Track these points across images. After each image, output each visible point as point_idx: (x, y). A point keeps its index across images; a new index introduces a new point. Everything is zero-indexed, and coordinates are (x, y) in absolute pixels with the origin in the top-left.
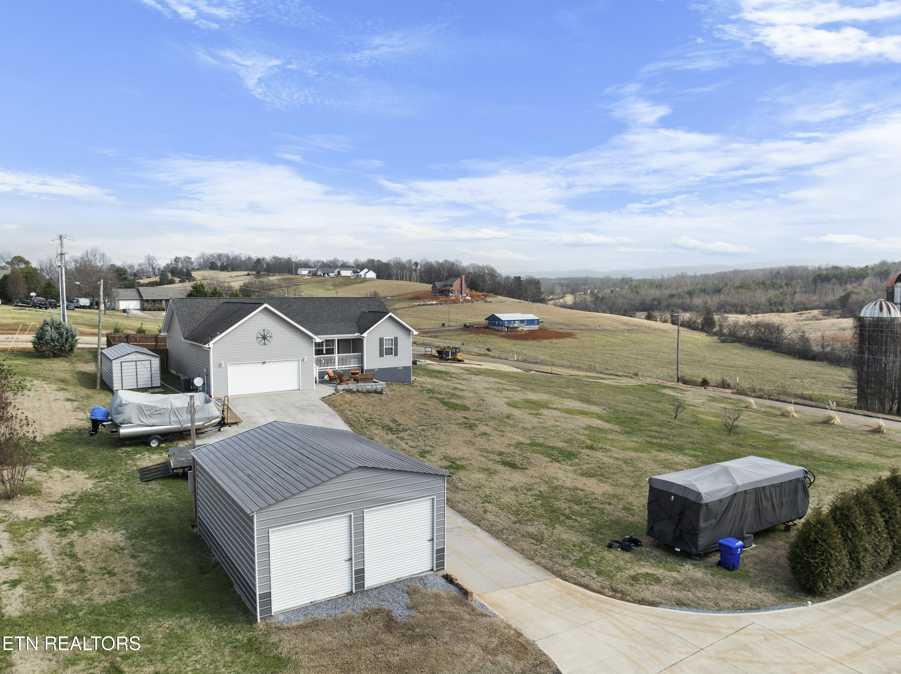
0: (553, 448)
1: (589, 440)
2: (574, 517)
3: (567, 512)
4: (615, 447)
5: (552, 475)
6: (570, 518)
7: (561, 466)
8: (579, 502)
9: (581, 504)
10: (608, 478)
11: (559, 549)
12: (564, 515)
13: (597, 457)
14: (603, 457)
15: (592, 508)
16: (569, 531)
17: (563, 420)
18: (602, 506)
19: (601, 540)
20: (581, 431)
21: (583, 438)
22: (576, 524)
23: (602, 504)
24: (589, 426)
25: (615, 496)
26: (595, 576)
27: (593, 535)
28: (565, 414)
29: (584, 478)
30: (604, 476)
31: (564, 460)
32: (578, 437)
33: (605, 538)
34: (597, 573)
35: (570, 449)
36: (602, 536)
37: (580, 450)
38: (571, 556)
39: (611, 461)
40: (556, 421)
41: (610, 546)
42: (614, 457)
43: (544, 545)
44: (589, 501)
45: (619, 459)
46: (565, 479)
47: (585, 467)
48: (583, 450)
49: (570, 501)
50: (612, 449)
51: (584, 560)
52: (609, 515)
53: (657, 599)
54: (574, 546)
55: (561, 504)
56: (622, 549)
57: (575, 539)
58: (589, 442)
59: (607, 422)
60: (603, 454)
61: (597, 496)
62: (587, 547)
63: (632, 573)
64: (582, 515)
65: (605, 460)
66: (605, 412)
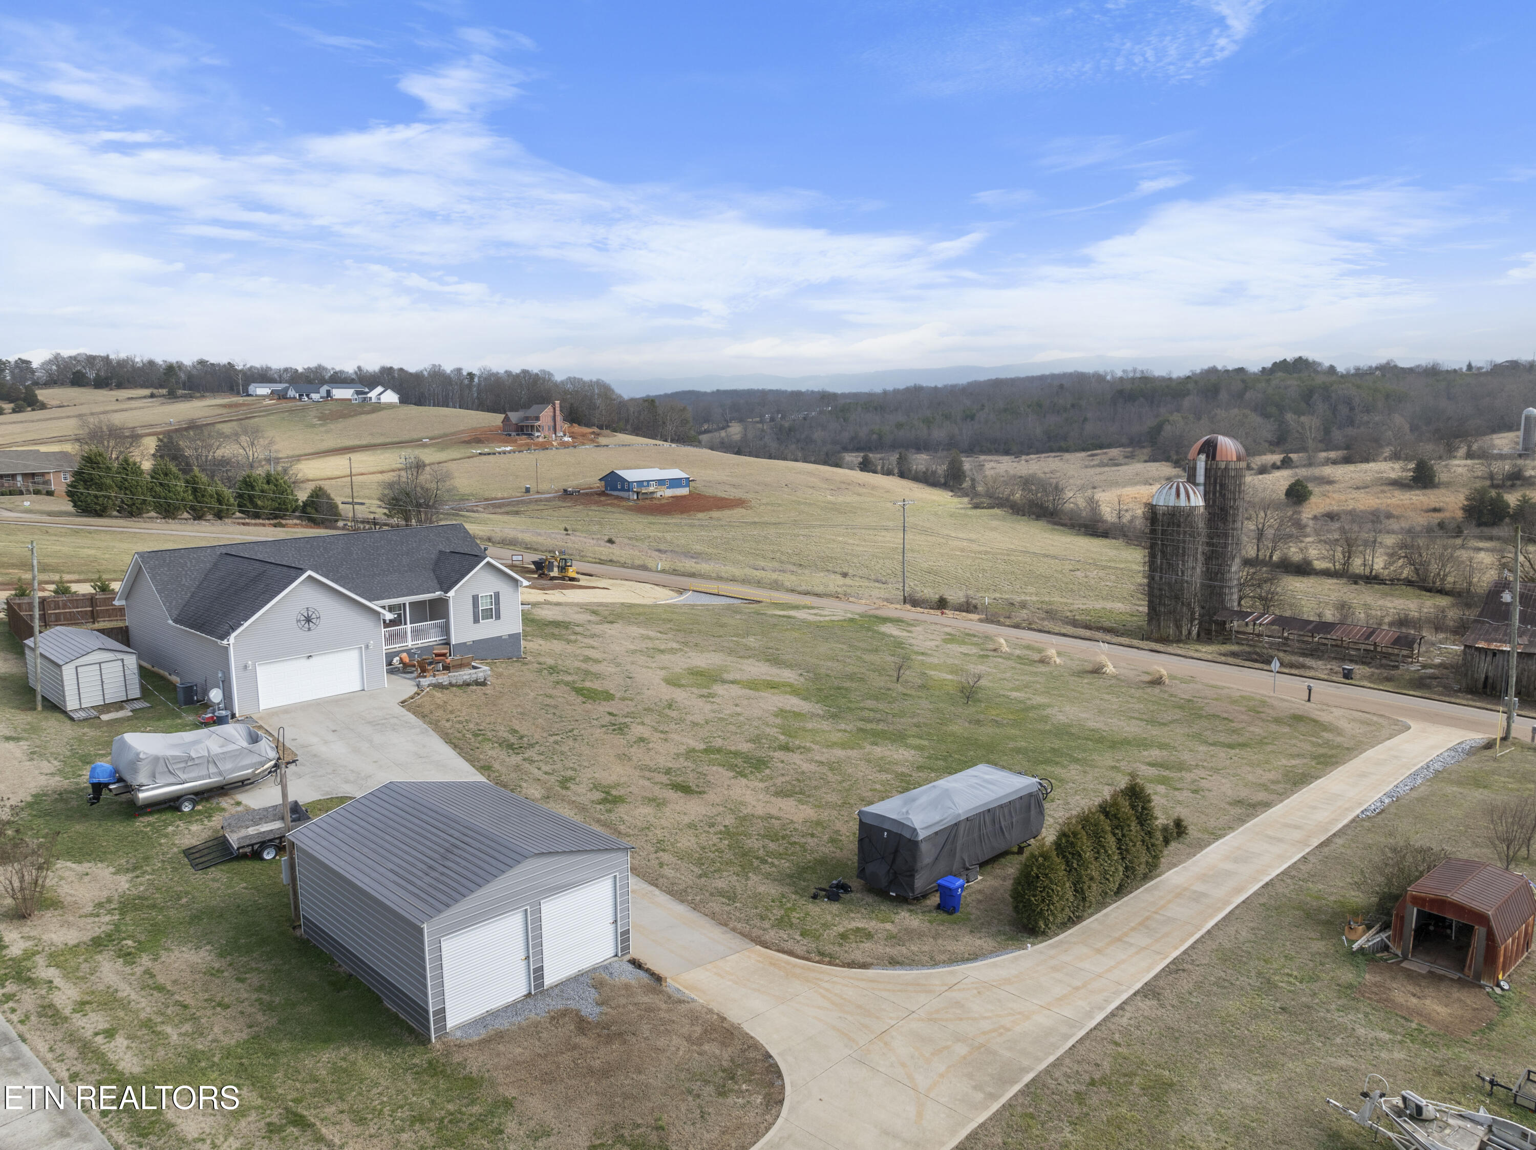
0: (736, 754)
1: (783, 734)
2: (770, 860)
3: (761, 853)
4: (817, 743)
5: (739, 799)
6: (764, 862)
7: (750, 784)
8: (774, 838)
9: (778, 840)
10: (809, 796)
11: (756, 908)
12: (757, 858)
13: (794, 763)
14: (801, 763)
15: (791, 844)
16: (765, 881)
17: (745, 702)
18: (803, 840)
19: (804, 889)
20: (772, 720)
21: (773, 731)
22: (774, 869)
23: (803, 836)
24: (782, 710)
25: (818, 823)
26: (799, 938)
27: (794, 882)
28: (747, 691)
29: (780, 799)
30: (803, 794)
31: (752, 772)
32: (768, 730)
33: (808, 886)
34: (801, 935)
35: (759, 754)
36: (805, 884)
37: (771, 754)
38: (770, 915)
39: (813, 767)
40: (737, 705)
41: (815, 897)
42: (817, 762)
43: (738, 905)
44: (787, 835)
45: (821, 763)
46: (754, 803)
47: (779, 781)
48: (776, 754)
49: (764, 836)
50: (813, 746)
51: (786, 919)
52: (812, 852)
53: (869, 960)
54: (773, 901)
55: (753, 843)
56: (829, 899)
57: (773, 891)
58: (782, 737)
59: (805, 699)
60: (802, 757)
61: (796, 825)
62: (788, 901)
63: (841, 929)
64: (780, 856)
65: (805, 767)
66: (802, 679)
